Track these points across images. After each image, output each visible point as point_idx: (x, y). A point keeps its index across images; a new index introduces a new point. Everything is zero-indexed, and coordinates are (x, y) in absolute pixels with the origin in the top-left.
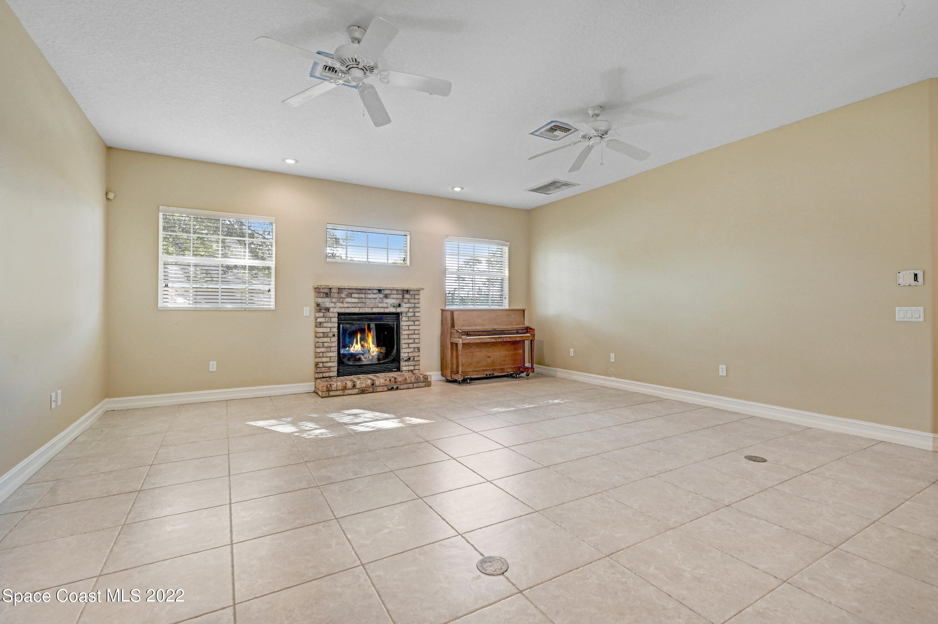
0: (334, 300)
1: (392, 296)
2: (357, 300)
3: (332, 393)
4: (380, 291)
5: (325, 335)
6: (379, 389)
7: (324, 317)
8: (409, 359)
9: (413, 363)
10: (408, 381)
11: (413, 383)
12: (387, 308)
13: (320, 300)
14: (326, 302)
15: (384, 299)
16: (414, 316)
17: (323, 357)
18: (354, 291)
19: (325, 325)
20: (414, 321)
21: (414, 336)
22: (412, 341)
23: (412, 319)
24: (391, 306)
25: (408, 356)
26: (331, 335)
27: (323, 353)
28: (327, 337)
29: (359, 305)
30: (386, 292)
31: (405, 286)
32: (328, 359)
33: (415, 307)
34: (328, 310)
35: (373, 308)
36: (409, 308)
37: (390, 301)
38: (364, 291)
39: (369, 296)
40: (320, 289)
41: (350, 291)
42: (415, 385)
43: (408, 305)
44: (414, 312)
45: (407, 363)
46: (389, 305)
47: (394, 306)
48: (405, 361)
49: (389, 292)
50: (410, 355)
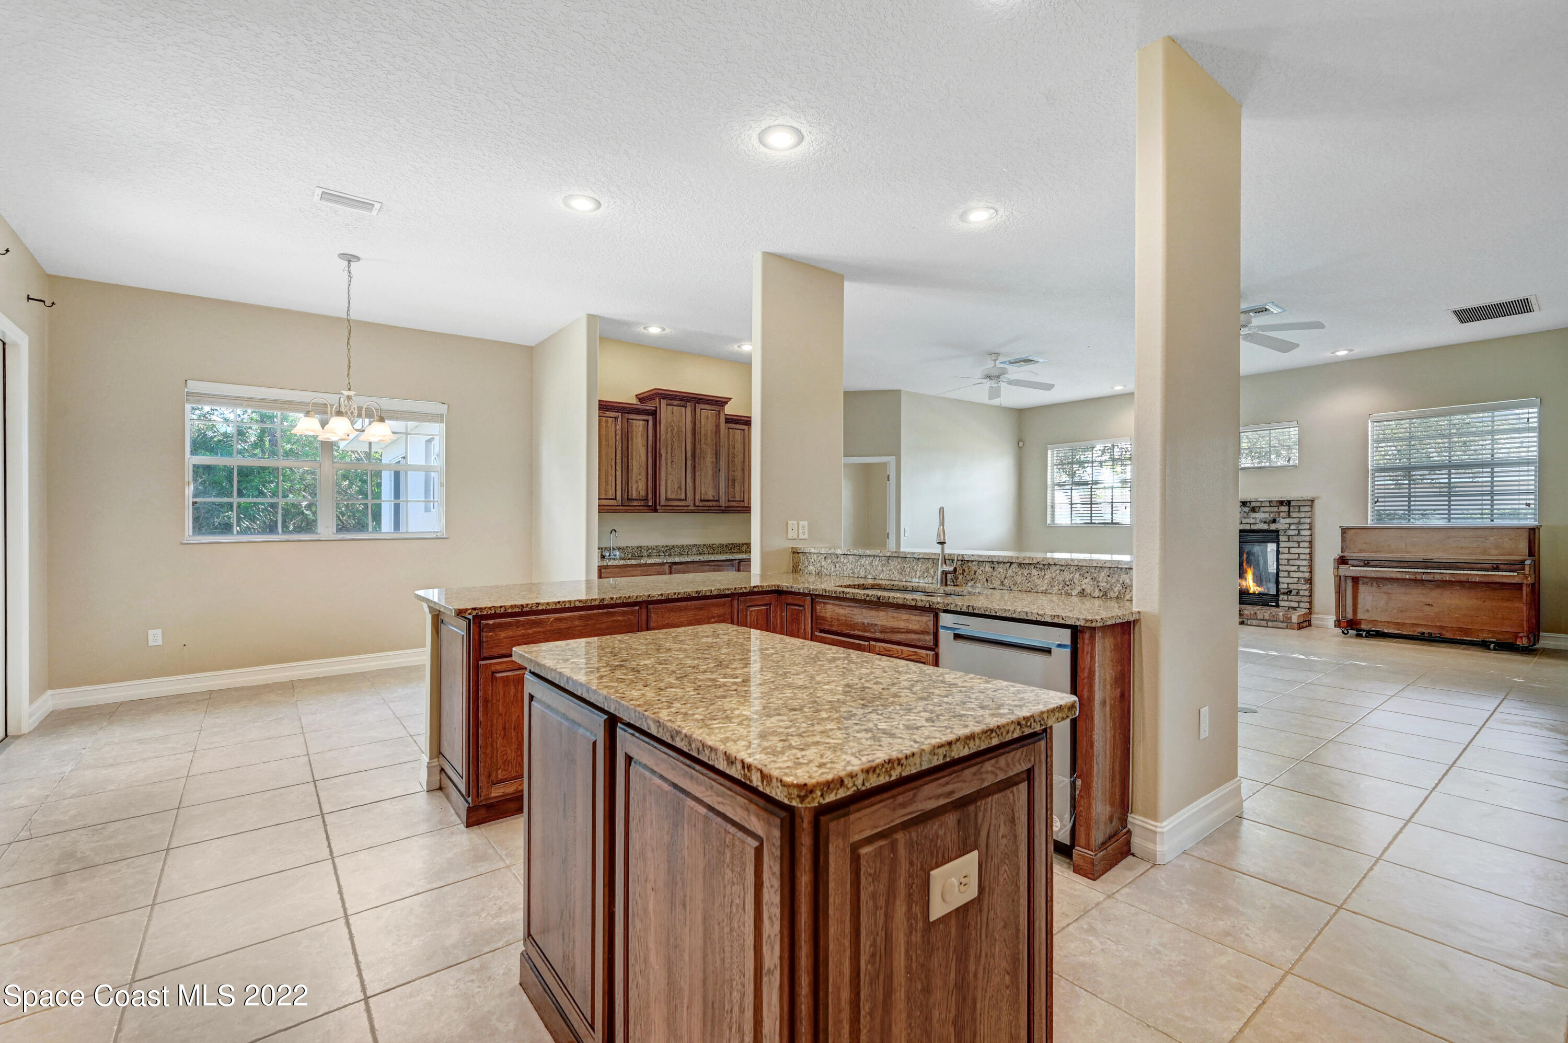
1: (1262, 509)
4: (1244, 504)
8: (1291, 592)
9: (1298, 598)
11: (1267, 621)
12: (1255, 524)
15: (1251, 513)
16: (1299, 534)
20: (1299, 542)
21: (1298, 563)
22: (1294, 568)
23: (1295, 538)
24: (1261, 521)
25: (1288, 588)
30: (1253, 504)
31: (1286, 496)
33: (1299, 523)
36: (1290, 524)
37: (1260, 516)
43: (1288, 521)
44: (1299, 530)
45: (1286, 597)
46: (1258, 521)
47: (1265, 522)
48: (1284, 594)
49: (1258, 504)
50: (1291, 587)
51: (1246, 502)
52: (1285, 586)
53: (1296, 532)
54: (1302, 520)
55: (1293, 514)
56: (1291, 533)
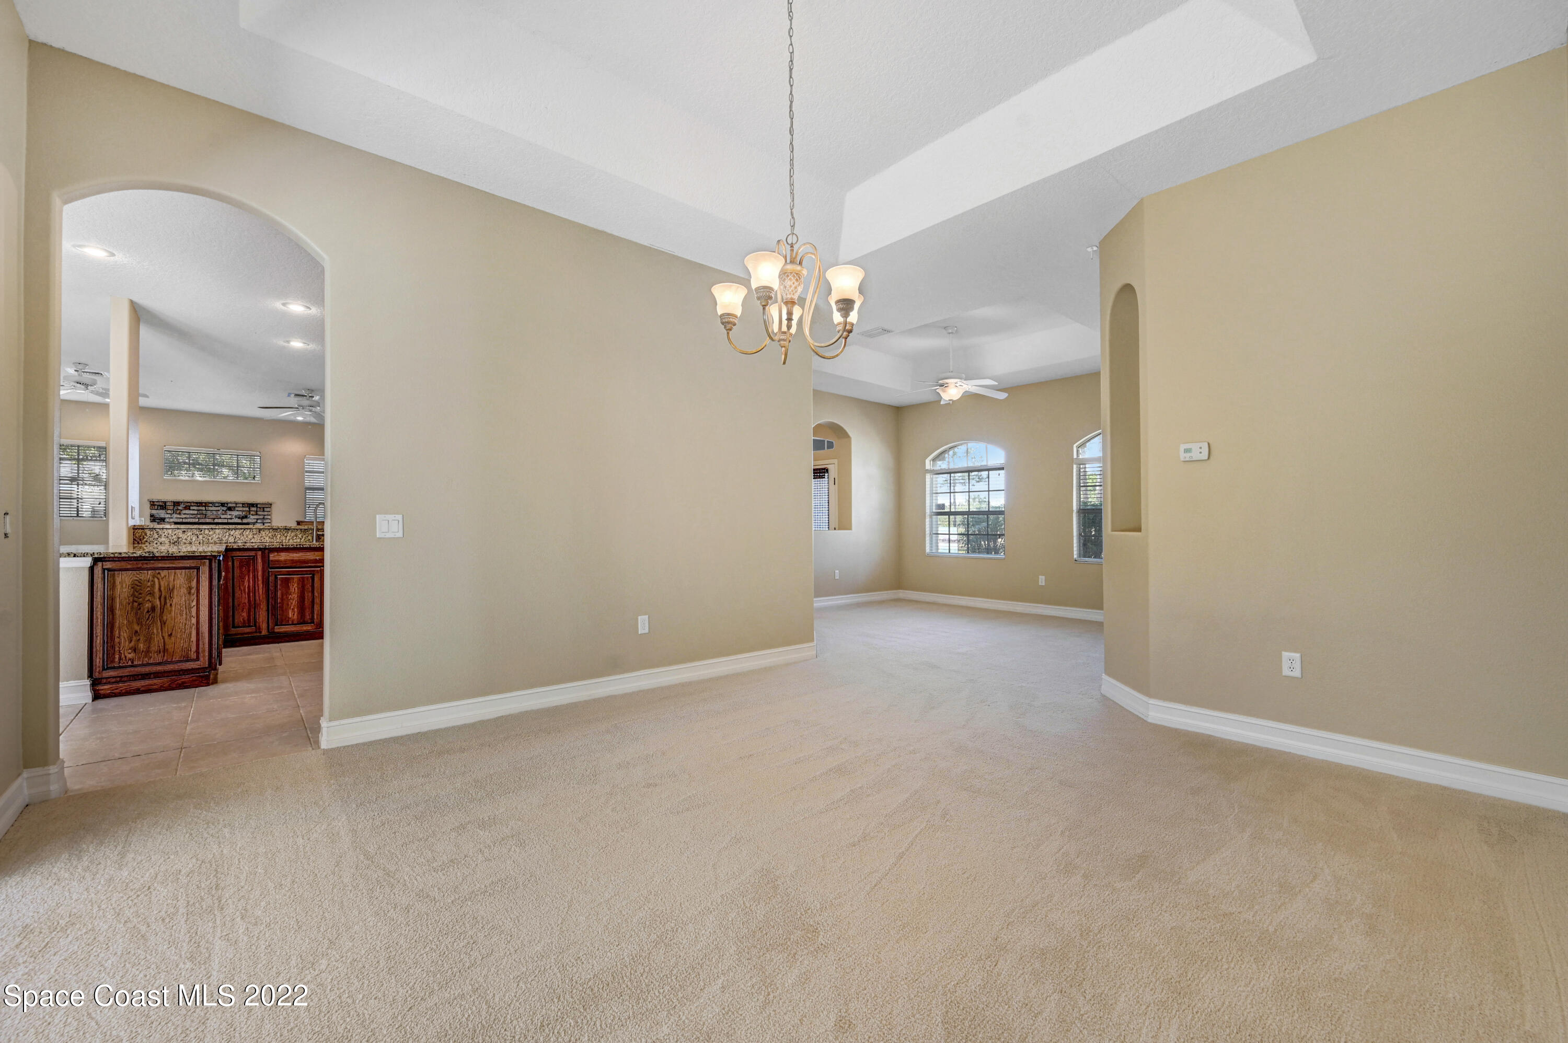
0: (169, 512)
1: (237, 509)
2: (195, 512)
4: (223, 504)
12: (231, 519)
13: (154, 512)
14: (162, 514)
15: (228, 511)
18: (193, 504)
29: (199, 516)
30: (230, 505)
31: (255, 501)
33: (264, 518)
34: (164, 520)
35: (214, 519)
36: (257, 519)
37: (235, 513)
38: (204, 505)
39: (210, 508)
40: (153, 502)
41: (189, 504)
43: (256, 517)
46: (233, 517)
47: (239, 518)
49: (234, 505)
54: (266, 517)
55: (258, 512)
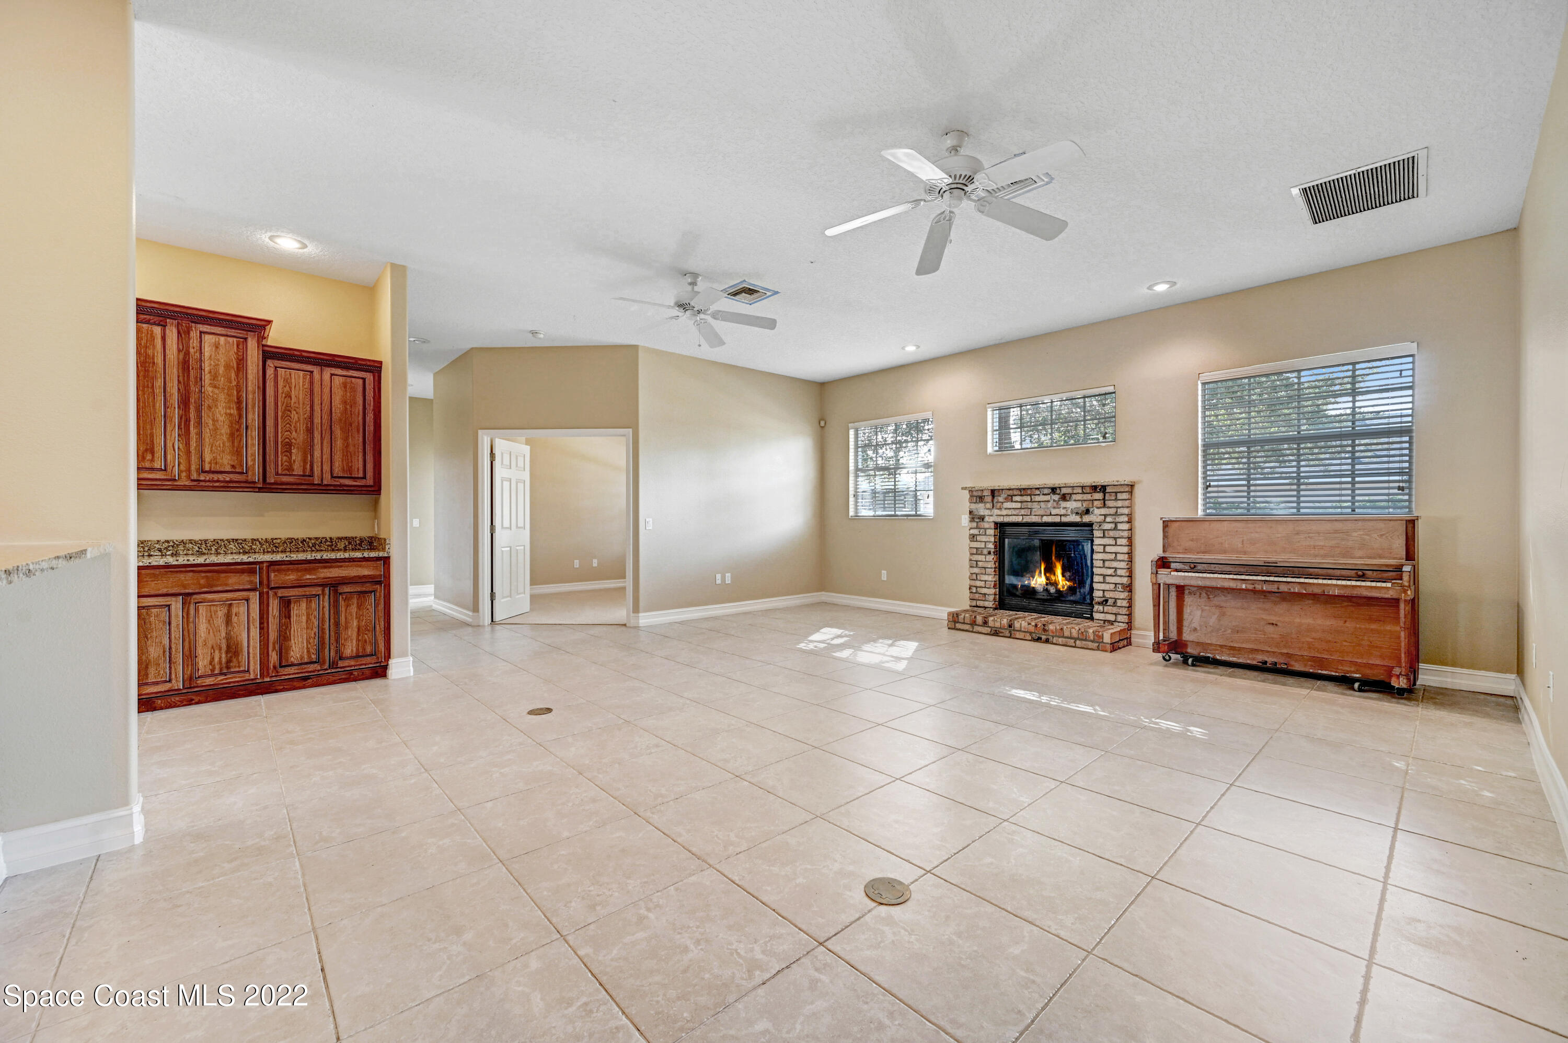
1: (1074, 497)
2: (1018, 505)
3: (958, 626)
4: (1054, 490)
5: (978, 551)
6: (1018, 635)
7: (977, 528)
8: (1107, 601)
9: (1115, 610)
10: (1067, 634)
11: (1084, 639)
12: (1065, 515)
13: (973, 507)
14: (981, 509)
15: (1061, 502)
16: (1115, 529)
17: (977, 579)
18: (1016, 492)
19: (979, 538)
20: (1115, 539)
21: (1115, 564)
22: (1110, 572)
23: (1112, 534)
24: (1072, 512)
25: (1104, 596)
26: (985, 552)
27: (977, 574)
28: (981, 554)
29: (1023, 512)
30: (1064, 491)
31: (1100, 480)
32: (982, 584)
33: (1116, 514)
34: (983, 519)
35: (1042, 516)
36: (1105, 516)
37: (1071, 505)
38: (1029, 492)
39: (1037, 498)
40: (971, 492)
41: (1011, 493)
42: (1078, 642)
43: (1103, 511)
44: (1116, 524)
45: (1101, 608)
46: (1069, 512)
47: (1077, 513)
48: (1099, 603)
49: (1069, 491)
50: (1108, 595)
51: (1056, 488)
52: (1100, 594)
53: (1113, 526)
54: (1120, 511)
55: (1109, 503)
56: (1107, 526)
